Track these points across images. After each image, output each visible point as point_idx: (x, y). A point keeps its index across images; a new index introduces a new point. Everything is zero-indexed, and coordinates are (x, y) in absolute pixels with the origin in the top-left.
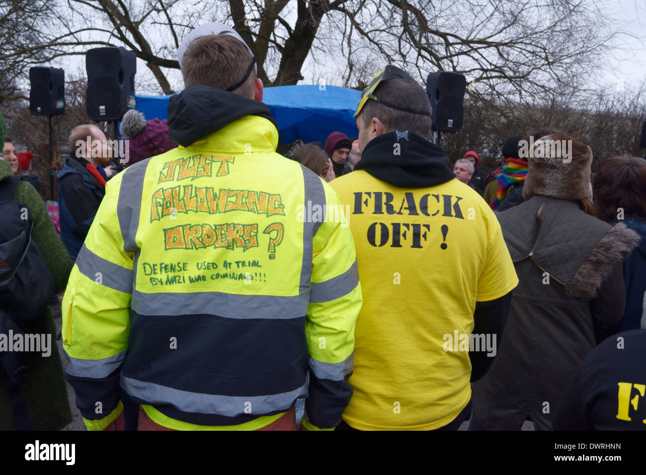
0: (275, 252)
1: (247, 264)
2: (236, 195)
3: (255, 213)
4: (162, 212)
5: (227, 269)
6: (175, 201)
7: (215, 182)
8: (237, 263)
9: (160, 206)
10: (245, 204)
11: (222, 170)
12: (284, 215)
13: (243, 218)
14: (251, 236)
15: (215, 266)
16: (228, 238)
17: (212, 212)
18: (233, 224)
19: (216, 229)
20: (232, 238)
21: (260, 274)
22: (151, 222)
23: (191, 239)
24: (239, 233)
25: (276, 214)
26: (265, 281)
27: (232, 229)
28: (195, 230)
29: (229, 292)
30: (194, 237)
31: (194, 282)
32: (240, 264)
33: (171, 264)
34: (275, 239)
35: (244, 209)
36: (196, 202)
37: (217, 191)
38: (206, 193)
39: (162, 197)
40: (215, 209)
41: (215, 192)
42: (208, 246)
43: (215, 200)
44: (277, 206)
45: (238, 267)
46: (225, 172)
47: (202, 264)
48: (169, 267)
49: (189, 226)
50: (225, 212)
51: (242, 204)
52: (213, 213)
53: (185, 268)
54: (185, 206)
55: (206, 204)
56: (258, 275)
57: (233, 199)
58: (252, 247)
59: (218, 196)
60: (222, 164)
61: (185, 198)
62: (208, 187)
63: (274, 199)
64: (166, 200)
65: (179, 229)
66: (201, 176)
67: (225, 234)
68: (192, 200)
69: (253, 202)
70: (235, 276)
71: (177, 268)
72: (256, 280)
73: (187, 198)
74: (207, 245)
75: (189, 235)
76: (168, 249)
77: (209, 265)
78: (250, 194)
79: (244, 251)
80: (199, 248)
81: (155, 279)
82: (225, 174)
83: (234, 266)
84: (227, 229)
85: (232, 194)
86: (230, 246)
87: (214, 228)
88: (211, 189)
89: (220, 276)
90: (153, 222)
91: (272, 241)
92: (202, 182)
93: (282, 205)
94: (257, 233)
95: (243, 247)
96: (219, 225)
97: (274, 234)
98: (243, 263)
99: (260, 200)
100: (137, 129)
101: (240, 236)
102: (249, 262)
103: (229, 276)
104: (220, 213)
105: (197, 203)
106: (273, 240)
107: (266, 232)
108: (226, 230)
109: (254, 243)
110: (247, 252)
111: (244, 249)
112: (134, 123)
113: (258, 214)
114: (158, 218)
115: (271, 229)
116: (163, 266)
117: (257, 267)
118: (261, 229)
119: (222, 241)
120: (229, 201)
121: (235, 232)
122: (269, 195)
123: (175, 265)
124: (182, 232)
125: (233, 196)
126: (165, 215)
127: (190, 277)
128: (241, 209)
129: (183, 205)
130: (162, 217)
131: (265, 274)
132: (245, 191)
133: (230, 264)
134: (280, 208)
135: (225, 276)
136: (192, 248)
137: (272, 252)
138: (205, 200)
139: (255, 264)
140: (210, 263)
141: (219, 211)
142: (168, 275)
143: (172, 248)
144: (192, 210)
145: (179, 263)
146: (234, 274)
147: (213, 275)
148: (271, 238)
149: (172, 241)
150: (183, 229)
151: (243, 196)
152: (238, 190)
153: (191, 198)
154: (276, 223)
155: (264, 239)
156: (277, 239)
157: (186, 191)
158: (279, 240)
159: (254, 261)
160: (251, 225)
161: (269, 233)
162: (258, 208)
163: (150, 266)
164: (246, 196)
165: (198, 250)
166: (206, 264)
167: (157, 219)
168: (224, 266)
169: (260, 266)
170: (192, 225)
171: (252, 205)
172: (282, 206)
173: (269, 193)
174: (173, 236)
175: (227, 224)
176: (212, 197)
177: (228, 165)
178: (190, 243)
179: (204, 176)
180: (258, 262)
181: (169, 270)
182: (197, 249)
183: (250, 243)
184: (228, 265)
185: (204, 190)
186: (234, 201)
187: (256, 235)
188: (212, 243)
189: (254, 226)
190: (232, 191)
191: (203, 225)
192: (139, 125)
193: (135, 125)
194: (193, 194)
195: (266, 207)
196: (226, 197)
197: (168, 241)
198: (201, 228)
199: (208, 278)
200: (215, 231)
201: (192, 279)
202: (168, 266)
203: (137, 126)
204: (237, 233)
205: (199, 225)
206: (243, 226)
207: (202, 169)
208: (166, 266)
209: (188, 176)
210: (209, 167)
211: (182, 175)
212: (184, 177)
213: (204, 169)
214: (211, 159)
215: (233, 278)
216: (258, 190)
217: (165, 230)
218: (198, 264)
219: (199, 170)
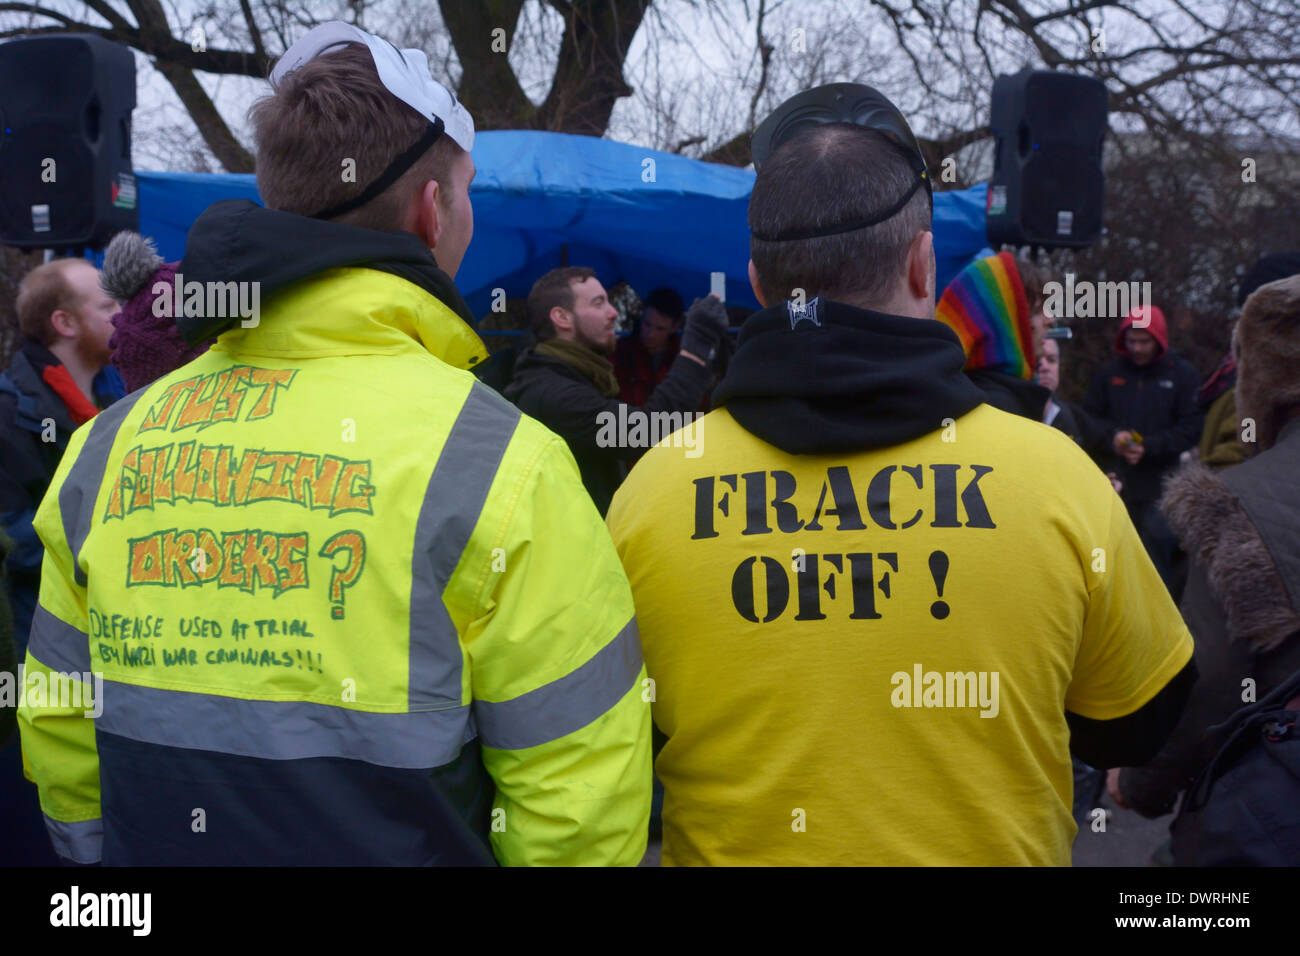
0: (342, 602)
1: (279, 627)
2: (274, 463)
3: (305, 506)
4: (132, 502)
5: (237, 639)
6: (156, 478)
7: (238, 435)
8: (260, 624)
9: (130, 488)
10: (288, 485)
11: (259, 407)
12: (370, 513)
13: (279, 517)
14: (292, 562)
15: (216, 630)
16: (245, 566)
17: (220, 502)
18: (258, 531)
19: (224, 542)
20: (253, 564)
21: (309, 653)
22: (104, 522)
23: (175, 563)
24: (268, 555)
25: (349, 510)
26: (320, 671)
27: (255, 543)
28: (184, 544)
29: (240, 696)
30: (181, 559)
31: (173, 663)
32: (266, 628)
33: (137, 619)
34: (344, 571)
35: (283, 497)
36: (194, 480)
37: (238, 454)
38: (218, 460)
39: (136, 468)
40: (228, 494)
41: (234, 456)
42: (206, 581)
43: (230, 474)
44: (356, 490)
45: (261, 634)
46: (262, 411)
47: (190, 621)
48: (131, 626)
49: (174, 533)
50: (246, 503)
51: (283, 485)
52: (222, 505)
53: (158, 631)
54: (173, 488)
55: (211, 484)
56: (305, 655)
57: (265, 474)
58: (292, 587)
59: (238, 465)
60: (265, 391)
61: (177, 470)
62: (225, 445)
63: (354, 473)
64: (142, 475)
65: (157, 539)
66: (218, 421)
67: (239, 554)
68: (188, 474)
69: (306, 480)
70: (254, 657)
71: (145, 630)
72: (300, 667)
73: (179, 472)
74: (204, 579)
75: (172, 554)
76: (134, 584)
77: (206, 626)
78: (304, 460)
79: (275, 597)
80: (187, 585)
81: (107, 648)
82: (264, 415)
83: (253, 631)
84: (246, 543)
85: (266, 460)
86: (246, 584)
87: (220, 541)
88: (228, 451)
89: (225, 658)
90: (109, 521)
91: (337, 574)
92: (212, 436)
93: (369, 487)
94: (306, 554)
95: (273, 587)
96: (231, 534)
97: (341, 560)
98: (272, 624)
99: (322, 474)
101: (270, 561)
102: (285, 624)
103: (240, 657)
104: (235, 505)
105: (197, 481)
106: (340, 572)
107: (325, 552)
108: (242, 544)
109: (298, 580)
110: (280, 598)
111: (275, 592)
113: (313, 508)
114: (120, 514)
115: (336, 547)
116: (119, 621)
117: (301, 637)
118: (315, 546)
119: (234, 572)
120: (257, 479)
121: (260, 550)
122: (346, 462)
123: (142, 622)
124: (160, 548)
125: (267, 466)
126: (136, 509)
127: (165, 652)
128: (279, 496)
129: (170, 485)
130: (130, 512)
131: (320, 656)
132: (293, 453)
133: (245, 627)
134: (364, 495)
135: (233, 656)
136: (175, 585)
137: (337, 602)
138: (213, 476)
139: (298, 628)
140: (207, 622)
141: (235, 501)
142: (126, 645)
143: (141, 584)
144: (183, 497)
145: (150, 617)
146: (250, 650)
147: (212, 652)
148: (335, 569)
149: (143, 566)
150: (163, 540)
151: (287, 466)
152: (279, 453)
153: (187, 470)
154: (347, 532)
155: (320, 570)
156: (349, 571)
157: (182, 455)
158: (353, 572)
159: (296, 623)
160: (296, 535)
161: (331, 556)
162: (314, 496)
164: (293, 466)
165: (188, 588)
166: (200, 623)
167: (117, 517)
168: (233, 634)
169: (310, 635)
170: (180, 531)
171: (301, 488)
172: (369, 490)
173: (346, 457)
174: (146, 556)
175: (247, 531)
176: (227, 468)
177: (275, 393)
178: (172, 572)
179: (224, 420)
180: (305, 624)
181: (131, 632)
182: (184, 586)
183: (288, 577)
184: (240, 630)
185: (215, 452)
186: (267, 478)
187: (304, 560)
188: (215, 575)
189: (300, 538)
190: (268, 454)
191: (201, 530)
194: (193, 462)
195: (332, 492)
196: (253, 469)
197: (135, 566)
198: (195, 539)
199: (201, 657)
200: (221, 546)
201: (170, 655)
202: (130, 622)
204: (265, 553)
205: (194, 532)
206: (279, 536)
207: (224, 405)
208: (126, 622)
209: (194, 422)
210: (239, 400)
211: (185, 419)
212: (187, 424)
213: (228, 404)
214: (247, 380)
215: (247, 662)
216: (321, 451)
217: (131, 541)
218: (182, 621)
219: (219, 406)
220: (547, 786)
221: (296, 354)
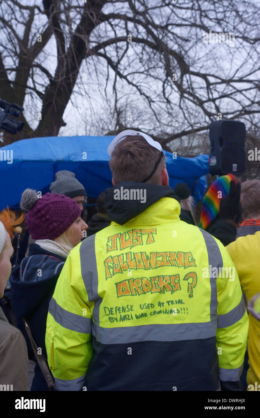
0: (192, 292)
1: (174, 302)
2: (162, 256)
3: (176, 267)
4: (113, 272)
5: (161, 307)
6: (121, 264)
7: (146, 248)
8: (168, 302)
9: (111, 268)
10: (169, 261)
11: (149, 240)
12: (196, 266)
13: (169, 271)
14: (175, 283)
15: (152, 306)
16: (160, 286)
17: (147, 269)
18: (162, 276)
19: (151, 280)
20: (163, 285)
21: (184, 308)
22: (106, 280)
23: (135, 289)
24: (167, 282)
25: (190, 266)
26: (187, 313)
27: (162, 279)
28: (137, 282)
29: (164, 323)
30: (136, 287)
31: (139, 318)
32: (170, 303)
33: (123, 307)
34: (192, 283)
35: (168, 265)
36: (135, 263)
37: (148, 254)
38: (141, 256)
39: (112, 262)
40: (149, 266)
41: (147, 254)
42: (147, 292)
43: (148, 260)
44: (190, 261)
45: (169, 305)
46: (151, 241)
47: (143, 305)
48: (121, 309)
49: (132, 280)
50: (156, 268)
51: (167, 261)
52: (148, 269)
53: (132, 309)
54: (128, 266)
55: (142, 263)
56: (183, 309)
57: (160, 259)
58: (176, 290)
59: (149, 257)
60: (148, 235)
61: (128, 261)
62: (142, 251)
63: (188, 256)
64: (115, 264)
65: (126, 282)
66: (136, 245)
67: (157, 283)
68: (132, 261)
69: (174, 259)
70: (167, 311)
71: (127, 309)
72: (182, 313)
73: (129, 261)
74: (146, 292)
75: (133, 286)
76: (119, 297)
77: (149, 305)
78: (171, 254)
79: (172, 294)
80: (140, 294)
81: (112, 318)
82: (152, 242)
83: (166, 304)
84: (159, 280)
85: (159, 255)
86: (162, 291)
87: (150, 280)
88: (144, 253)
89: (156, 313)
90: (108, 279)
91: (190, 285)
92: (137, 249)
93: (193, 259)
94: (179, 280)
95: (171, 291)
96: (153, 277)
97: (190, 280)
98: (172, 302)
99: (178, 257)
100: (32, 203)
101: (168, 284)
102: (176, 301)
103: (162, 312)
104: (152, 269)
105: (136, 263)
106: (191, 284)
107: (185, 279)
108: (158, 280)
109: (178, 288)
110: (174, 294)
111: (172, 292)
112: (29, 198)
113: (178, 267)
114: (110, 276)
115: (188, 277)
116: (117, 308)
117: (181, 304)
118: (182, 278)
119: (156, 288)
120: (158, 260)
121: (164, 281)
122: (184, 253)
123: (125, 307)
124: (128, 284)
125: (160, 257)
126: (115, 274)
127: (136, 315)
128: (167, 265)
129: (127, 265)
130: (113, 275)
131: (187, 309)
132: (167, 252)
133: (163, 303)
134: (193, 261)
135: (160, 312)
136: (136, 295)
137: (190, 293)
138: (142, 261)
139: (180, 302)
140: (149, 304)
141: (152, 268)
142: (121, 315)
143: (122, 296)
144: (133, 268)
145: (128, 306)
146: (166, 310)
147: (152, 312)
148: (189, 283)
149: (121, 291)
150: (129, 282)
151: (166, 256)
152: (162, 252)
153: (131, 260)
154: (191, 272)
155: (184, 284)
156: (193, 284)
157: (128, 256)
158: (194, 284)
159: (179, 300)
160: (175, 275)
161: (187, 280)
162: (178, 264)
163: (108, 309)
164: (169, 255)
165: (140, 295)
166: (146, 305)
167: (110, 277)
168: (159, 305)
169: (184, 303)
170: (134, 279)
171: (173, 262)
172: (193, 260)
173: (184, 252)
174: (122, 288)
175: (158, 276)
176: (146, 258)
177: (152, 236)
178: (134, 291)
179: (138, 245)
180: (182, 300)
181: (121, 311)
182: (139, 295)
183: (175, 287)
184: (162, 304)
185: (140, 254)
186: (161, 260)
187: (179, 282)
188: (149, 290)
189: (177, 276)
190: (159, 253)
191: (142, 278)
192: (33, 199)
193: (29, 200)
194: (133, 258)
195: (183, 262)
196: (155, 258)
197: (119, 291)
198: (140, 280)
199: (148, 314)
200: (151, 282)
201: (138, 316)
202: (121, 308)
203: (31, 200)
204: (166, 281)
205: (140, 278)
206: (170, 276)
207: (136, 241)
208: (119, 308)
209: (127, 247)
210: (141, 239)
211: (123, 246)
212: (125, 247)
213: (137, 240)
214: (140, 233)
215: (165, 313)
216: (176, 250)
217: (116, 284)
218: (141, 305)
219: (134, 241)
220: (233, 336)
221: (153, 223)
